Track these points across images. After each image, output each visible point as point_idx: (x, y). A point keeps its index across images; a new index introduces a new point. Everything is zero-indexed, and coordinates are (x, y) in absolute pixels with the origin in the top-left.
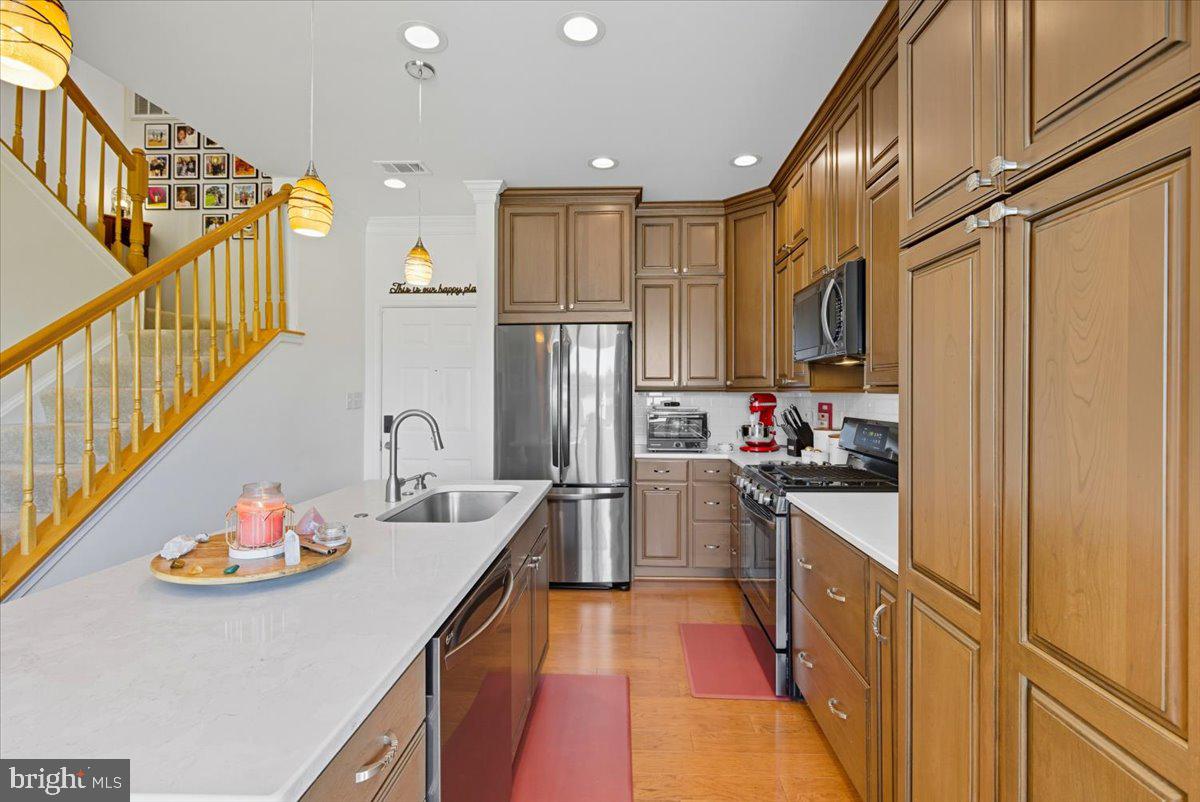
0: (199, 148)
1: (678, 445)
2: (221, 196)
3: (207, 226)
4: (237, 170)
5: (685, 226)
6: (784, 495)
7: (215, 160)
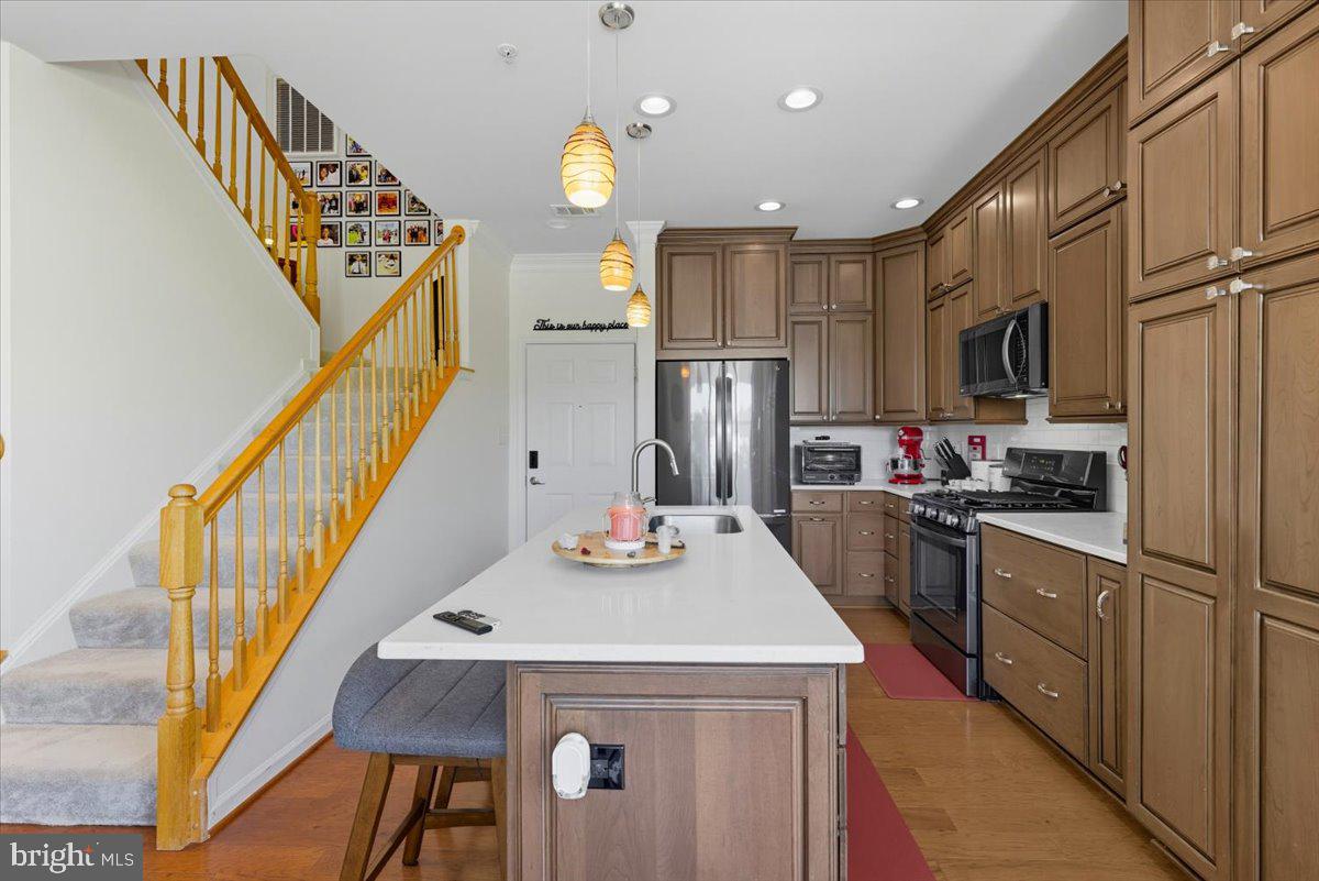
0: (341, 186)
1: (832, 478)
2: (363, 234)
3: (350, 264)
4: (380, 207)
5: (833, 264)
6: (974, 516)
7: (358, 198)
